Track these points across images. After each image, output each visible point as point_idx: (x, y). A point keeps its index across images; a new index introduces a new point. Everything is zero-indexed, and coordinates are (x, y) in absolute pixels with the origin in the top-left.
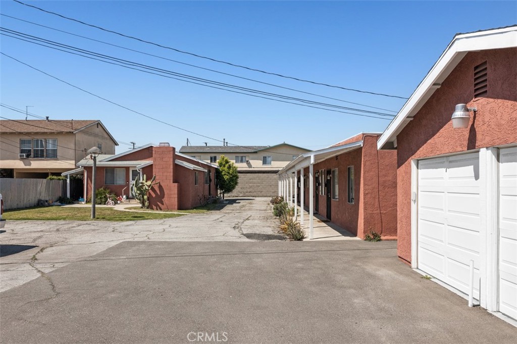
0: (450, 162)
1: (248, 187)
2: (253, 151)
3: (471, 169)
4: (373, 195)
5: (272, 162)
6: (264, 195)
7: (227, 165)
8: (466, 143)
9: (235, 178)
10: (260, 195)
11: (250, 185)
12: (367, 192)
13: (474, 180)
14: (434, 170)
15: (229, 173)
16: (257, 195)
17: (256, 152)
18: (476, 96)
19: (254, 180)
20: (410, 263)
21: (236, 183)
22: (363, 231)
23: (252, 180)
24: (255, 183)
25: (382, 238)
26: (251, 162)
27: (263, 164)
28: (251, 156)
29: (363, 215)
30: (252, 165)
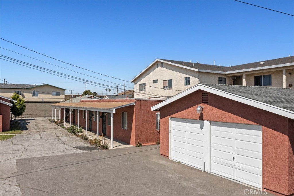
0: (189, 121)
1: (28, 111)
2: (26, 88)
3: (199, 126)
4: (139, 126)
5: (39, 95)
6: (39, 116)
7: (18, 99)
8: (199, 117)
9: (23, 107)
10: (36, 116)
11: (30, 110)
12: (136, 125)
13: (200, 129)
14: (180, 123)
15: (20, 104)
16: (35, 116)
17: (28, 89)
18: (203, 103)
19: (32, 107)
20: (168, 157)
21: (24, 110)
22: (135, 142)
23: (31, 107)
24: (33, 109)
25: (143, 145)
26: (25, 94)
27: (33, 96)
28: (24, 90)
29: (135, 135)
30: (25, 96)
